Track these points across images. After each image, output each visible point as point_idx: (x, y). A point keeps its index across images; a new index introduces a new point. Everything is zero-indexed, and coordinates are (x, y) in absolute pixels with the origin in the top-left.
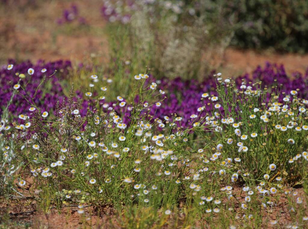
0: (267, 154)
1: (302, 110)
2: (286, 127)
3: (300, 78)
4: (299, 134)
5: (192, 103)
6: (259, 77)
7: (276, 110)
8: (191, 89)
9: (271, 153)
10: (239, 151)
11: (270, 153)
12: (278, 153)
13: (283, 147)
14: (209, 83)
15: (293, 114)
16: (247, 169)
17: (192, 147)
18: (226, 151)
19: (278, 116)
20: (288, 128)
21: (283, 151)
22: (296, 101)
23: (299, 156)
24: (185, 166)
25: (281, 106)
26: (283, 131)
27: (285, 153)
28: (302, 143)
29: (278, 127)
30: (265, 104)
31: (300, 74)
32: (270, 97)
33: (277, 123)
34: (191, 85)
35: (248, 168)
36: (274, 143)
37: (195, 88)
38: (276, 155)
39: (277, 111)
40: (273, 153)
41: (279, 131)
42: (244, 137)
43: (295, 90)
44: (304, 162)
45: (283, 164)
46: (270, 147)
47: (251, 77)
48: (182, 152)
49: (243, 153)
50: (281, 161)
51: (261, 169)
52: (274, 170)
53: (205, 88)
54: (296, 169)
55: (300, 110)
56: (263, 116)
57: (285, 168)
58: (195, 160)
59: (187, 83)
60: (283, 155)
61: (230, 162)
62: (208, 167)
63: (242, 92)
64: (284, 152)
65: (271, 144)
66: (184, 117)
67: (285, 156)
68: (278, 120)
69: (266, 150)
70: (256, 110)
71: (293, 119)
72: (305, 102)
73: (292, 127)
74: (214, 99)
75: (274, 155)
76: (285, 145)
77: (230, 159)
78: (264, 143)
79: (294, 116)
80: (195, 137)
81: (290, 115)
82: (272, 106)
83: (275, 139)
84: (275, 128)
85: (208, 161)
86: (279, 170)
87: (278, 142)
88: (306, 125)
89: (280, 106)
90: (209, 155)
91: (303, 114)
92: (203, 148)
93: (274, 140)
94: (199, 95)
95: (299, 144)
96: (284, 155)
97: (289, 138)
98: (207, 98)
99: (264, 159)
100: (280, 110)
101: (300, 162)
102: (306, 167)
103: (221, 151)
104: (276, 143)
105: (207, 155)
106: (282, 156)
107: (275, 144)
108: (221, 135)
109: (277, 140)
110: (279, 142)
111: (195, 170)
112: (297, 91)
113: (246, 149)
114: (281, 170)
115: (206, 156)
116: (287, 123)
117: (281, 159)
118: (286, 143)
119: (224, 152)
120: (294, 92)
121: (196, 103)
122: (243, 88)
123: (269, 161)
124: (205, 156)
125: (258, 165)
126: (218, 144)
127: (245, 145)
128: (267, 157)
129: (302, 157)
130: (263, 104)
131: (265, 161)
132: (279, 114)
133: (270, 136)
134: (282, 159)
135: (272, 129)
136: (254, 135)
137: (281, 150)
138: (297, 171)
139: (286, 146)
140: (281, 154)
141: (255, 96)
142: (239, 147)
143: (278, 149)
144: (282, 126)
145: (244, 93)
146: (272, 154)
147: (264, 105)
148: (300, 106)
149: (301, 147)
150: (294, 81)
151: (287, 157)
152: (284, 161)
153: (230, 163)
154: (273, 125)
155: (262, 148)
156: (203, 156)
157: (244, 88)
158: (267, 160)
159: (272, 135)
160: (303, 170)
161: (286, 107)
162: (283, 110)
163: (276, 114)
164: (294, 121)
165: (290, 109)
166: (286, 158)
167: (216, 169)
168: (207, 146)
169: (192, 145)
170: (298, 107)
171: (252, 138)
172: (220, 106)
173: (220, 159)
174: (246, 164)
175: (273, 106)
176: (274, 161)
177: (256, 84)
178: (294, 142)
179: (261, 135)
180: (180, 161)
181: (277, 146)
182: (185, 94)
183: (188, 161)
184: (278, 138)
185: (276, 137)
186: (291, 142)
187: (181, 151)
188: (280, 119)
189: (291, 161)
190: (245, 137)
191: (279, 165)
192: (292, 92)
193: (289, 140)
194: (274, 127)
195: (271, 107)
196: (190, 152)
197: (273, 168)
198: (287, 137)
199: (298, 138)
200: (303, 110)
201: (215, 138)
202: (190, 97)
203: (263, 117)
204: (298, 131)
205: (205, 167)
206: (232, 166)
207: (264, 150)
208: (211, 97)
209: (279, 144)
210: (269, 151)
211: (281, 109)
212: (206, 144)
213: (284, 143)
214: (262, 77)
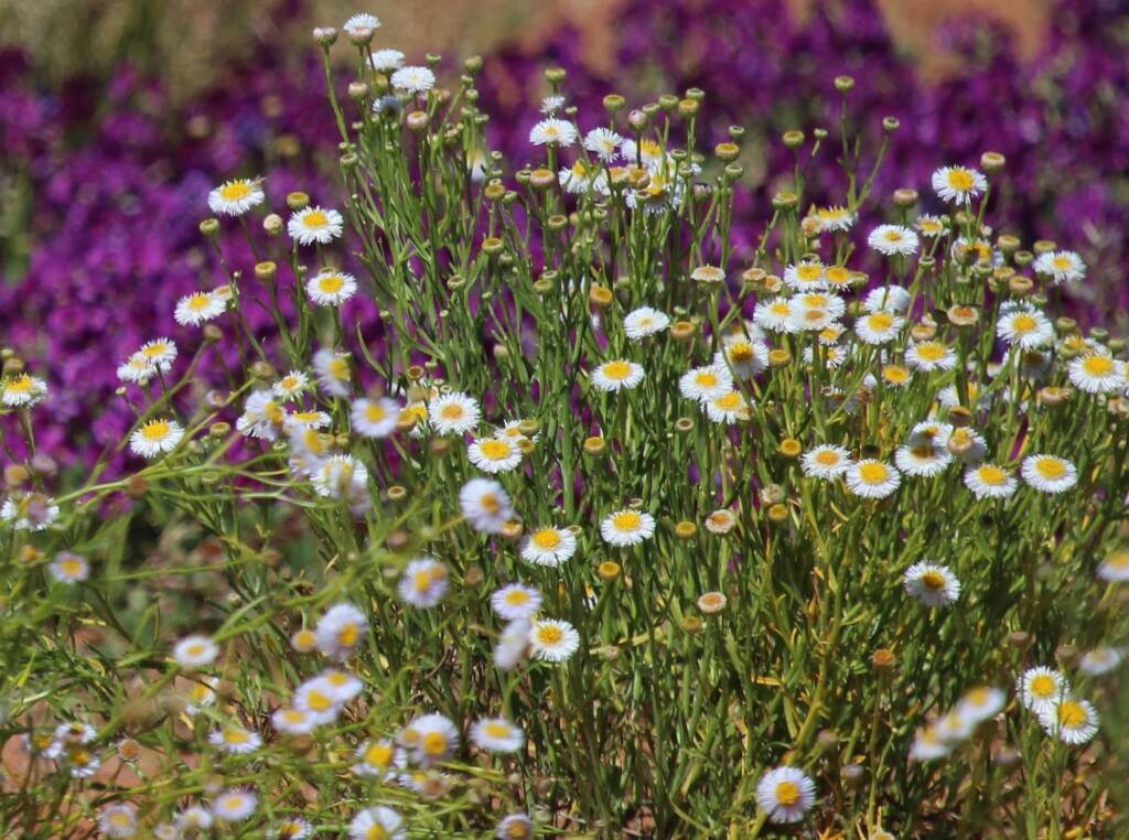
0: (734, 683)
1: (1021, 329)
2: (889, 468)
3: (1004, 66)
4: (1000, 521)
5: (122, 265)
6: (667, 58)
7: (811, 326)
8: (112, 150)
9: (766, 675)
10: (504, 655)
11: (760, 681)
12: (821, 676)
13: (869, 625)
14: (254, 101)
15: (950, 361)
16: (568, 807)
17: (123, 617)
18: (396, 662)
19: (825, 376)
20: (903, 475)
21: (865, 658)
22: (973, 255)
23: (981, 703)
24: (61, 781)
25: (849, 294)
26: (867, 501)
27: (878, 675)
28: (1018, 594)
29: (824, 462)
30: (719, 274)
31: (1004, 34)
32: (755, 213)
33: (820, 432)
34: (106, 115)
35: (576, 792)
36: (795, 594)
37: (137, 136)
38: (804, 697)
39: (816, 333)
40: (779, 673)
41: (831, 497)
42: (552, 547)
43: (964, 157)
44: (1032, 753)
45: (866, 763)
46: (758, 630)
47: (598, 53)
48: (38, 659)
49: (539, 675)
50: (851, 741)
51: (686, 807)
52: (796, 817)
53: (225, 144)
54: (966, 808)
55: (1006, 326)
56: (703, 371)
57: (879, 802)
58: (147, 729)
59: (79, 96)
60: (866, 691)
61: (440, 750)
62: (249, 788)
63: (541, 177)
64: (869, 664)
65: (770, 605)
66: (55, 379)
67: (884, 701)
68: (829, 405)
69: (721, 652)
70: (646, 322)
71: (950, 396)
72: (1057, 262)
73: (942, 462)
74: (314, 225)
75: (788, 692)
76: (883, 610)
77: (433, 727)
78: (706, 596)
79: (962, 379)
80: (143, 536)
81: (928, 366)
82: (776, 289)
83: (797, 567)
84: (800, 474)
85: (254, 741)
86: (830, 815)
87: (823, 585)
88: (1053, 452)
89: (841, 293)
90: (256, 693)
91: (1032, 359)
92: (210, 627)
93: (794, 567)
94: (176, 199)
95: (996, 601)
96: (874, 692)
97: (919, 559)
98: (252, 218)
99: (709, 724)
100: (839, 329)
101: (1004, 753)
102: (1051, 790)
103: (356, 655)
104: (807, 593)
105: (244, 685)
106: (858, 698)
107: (796, 605)
108: (360, 529)
109: (818, 571)
110: (833, 585)
111: (145, 808)
112: (981, 170)
113: (561, 643)
114: (848, 817)
115: (239, 695)
116: (901, 428)
117: (847, 727)
118: (887, 599)
119: (384, 662)
120: (961, 179)
121: (153, 260)
122: (548, 139)
123: (746, 742)
124: (227, 698)
125: (662, 772)
126: (334, 601)
127: (551, 610)
128: (734, 709)
129: (1018, 716)
130: (703, 274)
131: (718, 739)
132: (838, 356)
133: (758, 534)
134: (857, 724)
135: (778, 477)
136: (627, 527)
137: (844, 651)
138: (979, 824)
139: (885, 621)
140: (846, 688)
141: (648, 211)
142: (506, 622)
143: (824, 643)
144: (854, 458)
145: (555, 184)
146: (771, 682)
147: (714, 284)
148: (1006, 298)
149: (1014, 629)
150: (955, 87)
151: (901, 706)
152: (873, 740)
153: (443, 757)
154: (788, 447)
155: (692, 633)
156: (210, 696)
157: (556, 143)
158: (730, 731)
159: (774, 524)
160: (1030, 815)
161: (887, 299)
162: (864, 327)
163: (809, 353)
164: (958, 419)
165: (928, 319)
166: (885, 715)
167: (314, 807)
168: (245, 619)
169: (123, 603)
170: (991, 303)
171: (612, 552)
172: (347, 287)
173: (351, 725)
174: (562, 766)
175: (790, 293)
176: (789, 740)
177: (653, 108)
178: (953, 589)
179: (684, 528)
180: (20, 731)
181: (815, 618)
182: (59, 186)
183: (90, 734)
184: (822, 550)
185: (807, 546)
186: (931, 585)
187: (33, 650)
188: (841, 398)
189: (926, 749)
190: (557, 542)
191: (834, 775)
192: (945, 181)
193: (917, 572)
194: (796, 461)
195: (771, 296)
196: (103, 661)
197: (790, 797)
198: (899, 548)
199: (991, 555)
200: (1033, 326)
201: (310, 547)
202: (101, 214)
203: (700, 380)
204: (987, 500)
205: (225, 789)
206: (450, 781)
207: (710, 646)
208: (286, 213)
209: (831, 601)
210: (747, 657)
211: (848, 321)
212: (233, 597)
213: (875, 597)
214: (690, 57)
